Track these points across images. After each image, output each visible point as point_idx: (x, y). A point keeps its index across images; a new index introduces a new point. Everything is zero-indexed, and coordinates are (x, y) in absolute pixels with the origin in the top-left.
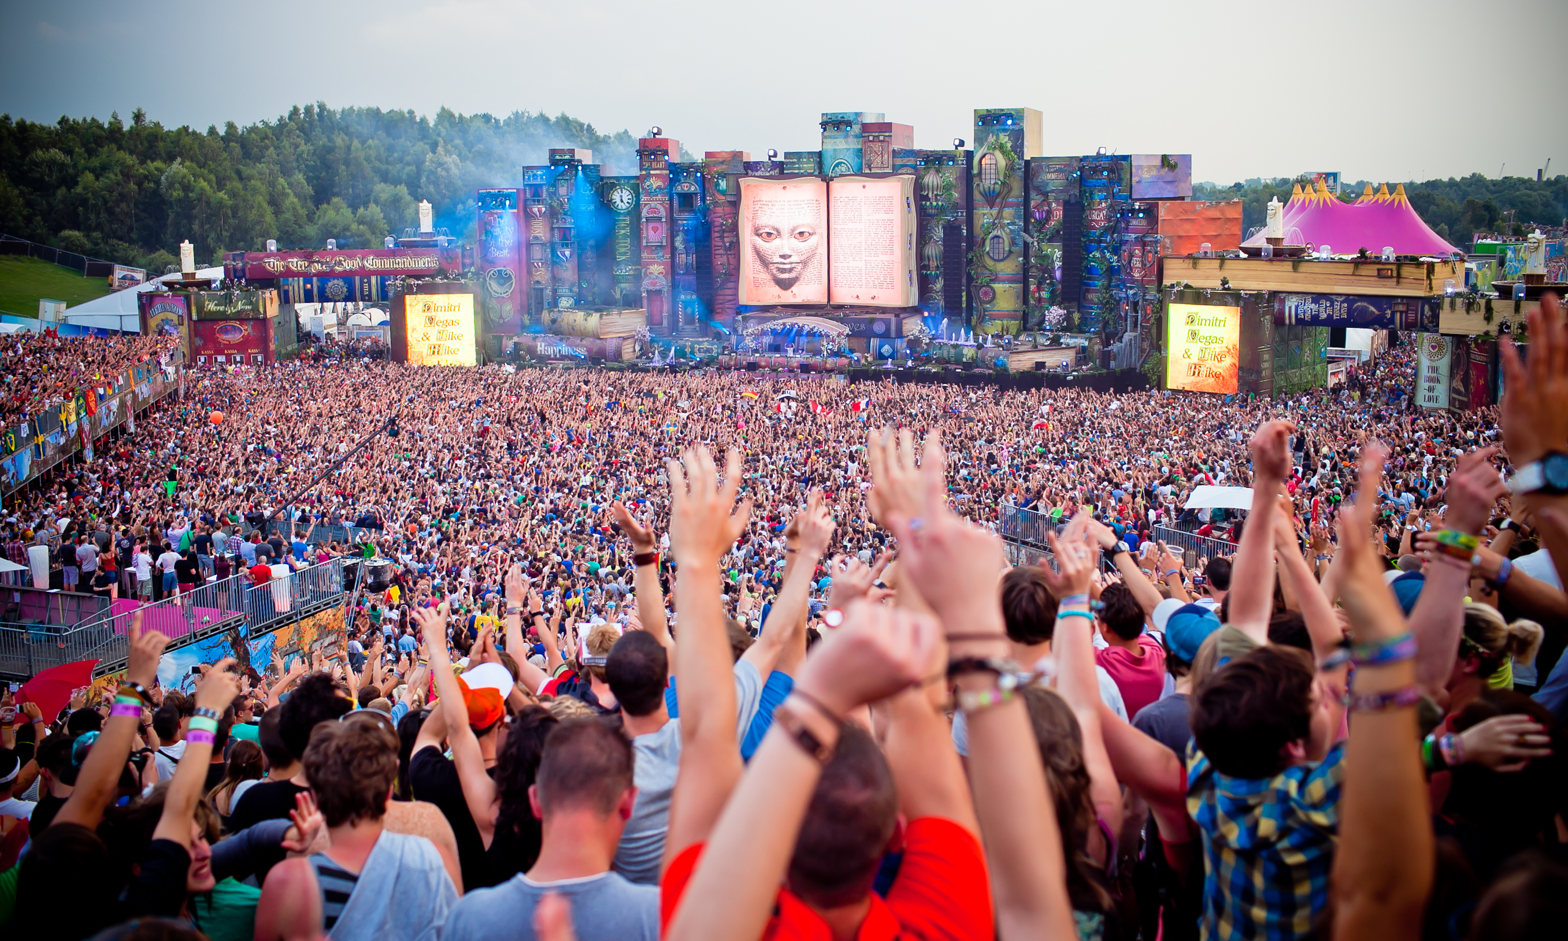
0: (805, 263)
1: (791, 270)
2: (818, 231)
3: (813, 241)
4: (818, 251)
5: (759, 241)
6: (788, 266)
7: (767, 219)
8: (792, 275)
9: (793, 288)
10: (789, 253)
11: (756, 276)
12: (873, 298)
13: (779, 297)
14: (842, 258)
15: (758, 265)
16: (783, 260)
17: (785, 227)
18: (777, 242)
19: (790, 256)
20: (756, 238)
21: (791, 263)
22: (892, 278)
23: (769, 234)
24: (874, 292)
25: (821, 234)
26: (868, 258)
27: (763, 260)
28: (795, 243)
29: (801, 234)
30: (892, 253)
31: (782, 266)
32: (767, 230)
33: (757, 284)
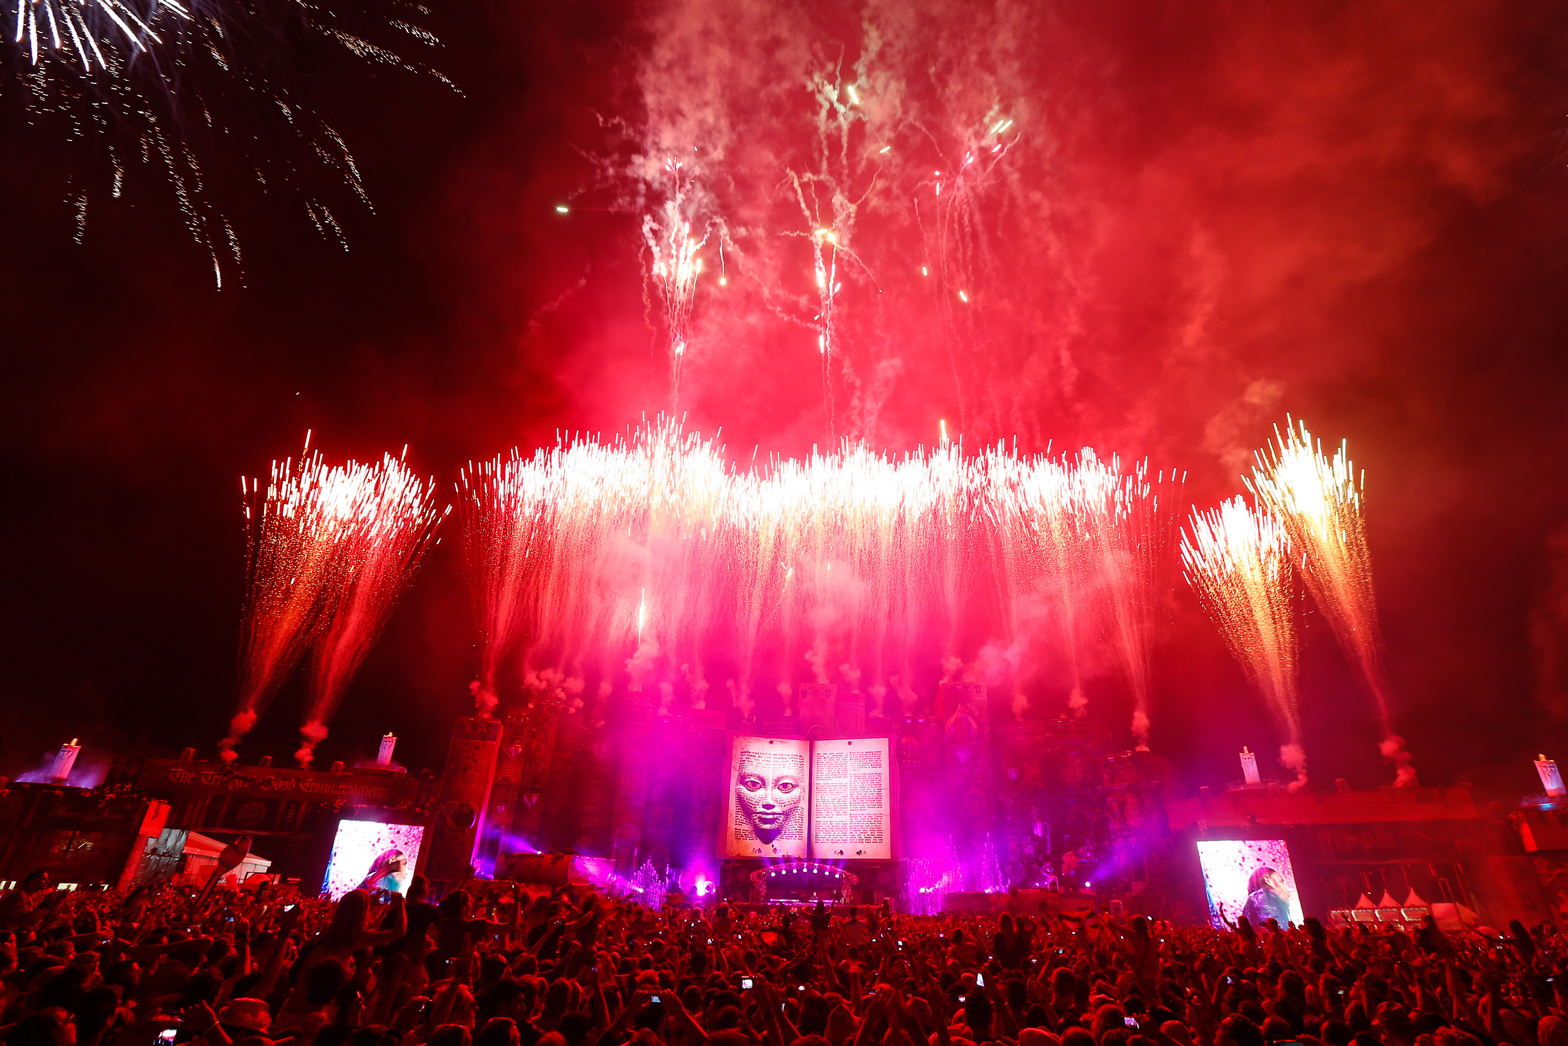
0: (787, 814)
1: (771, 821)
2: (801, 784)
3: (796, 792)
4: (800, 805)
5: (744, 790)
6: (771, 817)
7: (753, 768)
8: (774, 826)
9: (775, 843)
10: (772, 803)
11: (739, 827)
12: (859, 853)
13: (760, 851)
14: (824, 813)
15: (741, 817)
16: (765, 810)
17: (770, 777)
18: (761, 792)
19: (773, 807)
20: (741, 787)
21: (773, 814)
22: (880, 831)
23: (754, 784)
24: (860, 847)
25: (804, 789)
26: (852, 812)
27: (746, 808)
28: (778, 793)
29: (785, 785)
30: (880, 806)
31: (764, 816)
32: (752, 779)
33: (738, 836)
